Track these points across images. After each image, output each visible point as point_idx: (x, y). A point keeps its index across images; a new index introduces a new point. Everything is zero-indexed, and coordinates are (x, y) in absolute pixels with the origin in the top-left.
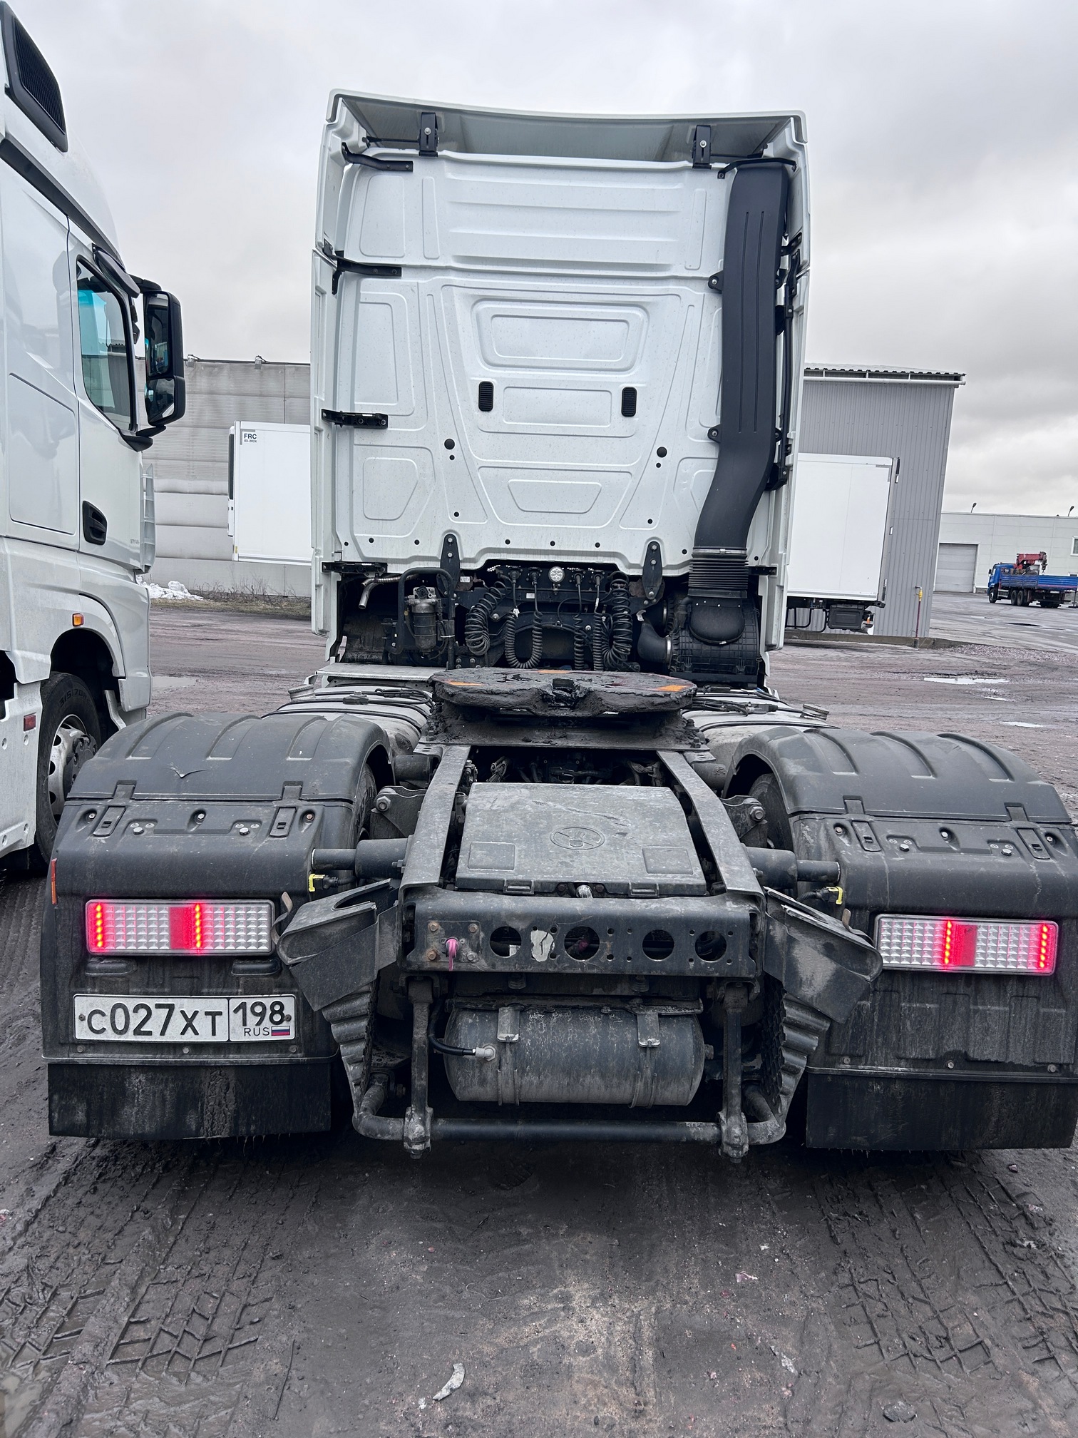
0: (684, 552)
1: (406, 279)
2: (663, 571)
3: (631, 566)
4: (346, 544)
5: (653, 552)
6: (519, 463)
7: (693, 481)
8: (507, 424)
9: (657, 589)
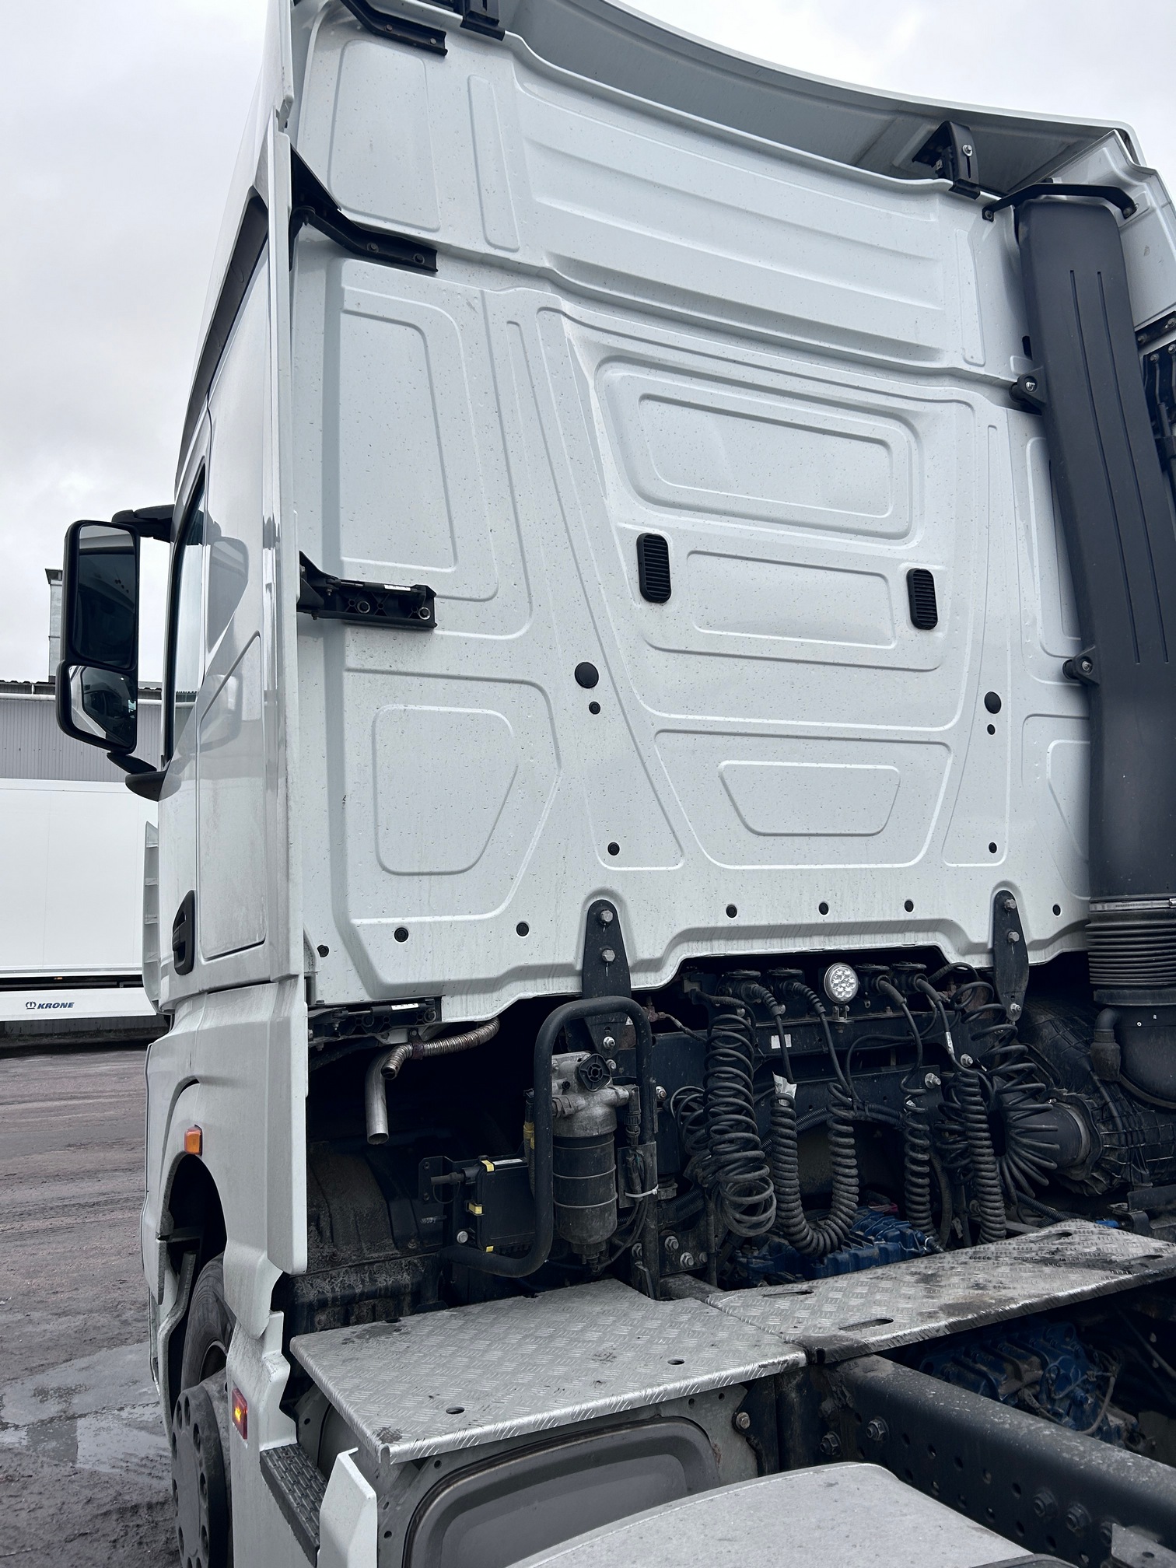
0: (1056, 910)
1: (447, 277)
2: (1030, 954)
3: (974, 949)
4: (323, 951)
5: (1005, 912)
6: (736, 721)
7: (1049, 761)
8: (703, 636)
9: (1021, 995)
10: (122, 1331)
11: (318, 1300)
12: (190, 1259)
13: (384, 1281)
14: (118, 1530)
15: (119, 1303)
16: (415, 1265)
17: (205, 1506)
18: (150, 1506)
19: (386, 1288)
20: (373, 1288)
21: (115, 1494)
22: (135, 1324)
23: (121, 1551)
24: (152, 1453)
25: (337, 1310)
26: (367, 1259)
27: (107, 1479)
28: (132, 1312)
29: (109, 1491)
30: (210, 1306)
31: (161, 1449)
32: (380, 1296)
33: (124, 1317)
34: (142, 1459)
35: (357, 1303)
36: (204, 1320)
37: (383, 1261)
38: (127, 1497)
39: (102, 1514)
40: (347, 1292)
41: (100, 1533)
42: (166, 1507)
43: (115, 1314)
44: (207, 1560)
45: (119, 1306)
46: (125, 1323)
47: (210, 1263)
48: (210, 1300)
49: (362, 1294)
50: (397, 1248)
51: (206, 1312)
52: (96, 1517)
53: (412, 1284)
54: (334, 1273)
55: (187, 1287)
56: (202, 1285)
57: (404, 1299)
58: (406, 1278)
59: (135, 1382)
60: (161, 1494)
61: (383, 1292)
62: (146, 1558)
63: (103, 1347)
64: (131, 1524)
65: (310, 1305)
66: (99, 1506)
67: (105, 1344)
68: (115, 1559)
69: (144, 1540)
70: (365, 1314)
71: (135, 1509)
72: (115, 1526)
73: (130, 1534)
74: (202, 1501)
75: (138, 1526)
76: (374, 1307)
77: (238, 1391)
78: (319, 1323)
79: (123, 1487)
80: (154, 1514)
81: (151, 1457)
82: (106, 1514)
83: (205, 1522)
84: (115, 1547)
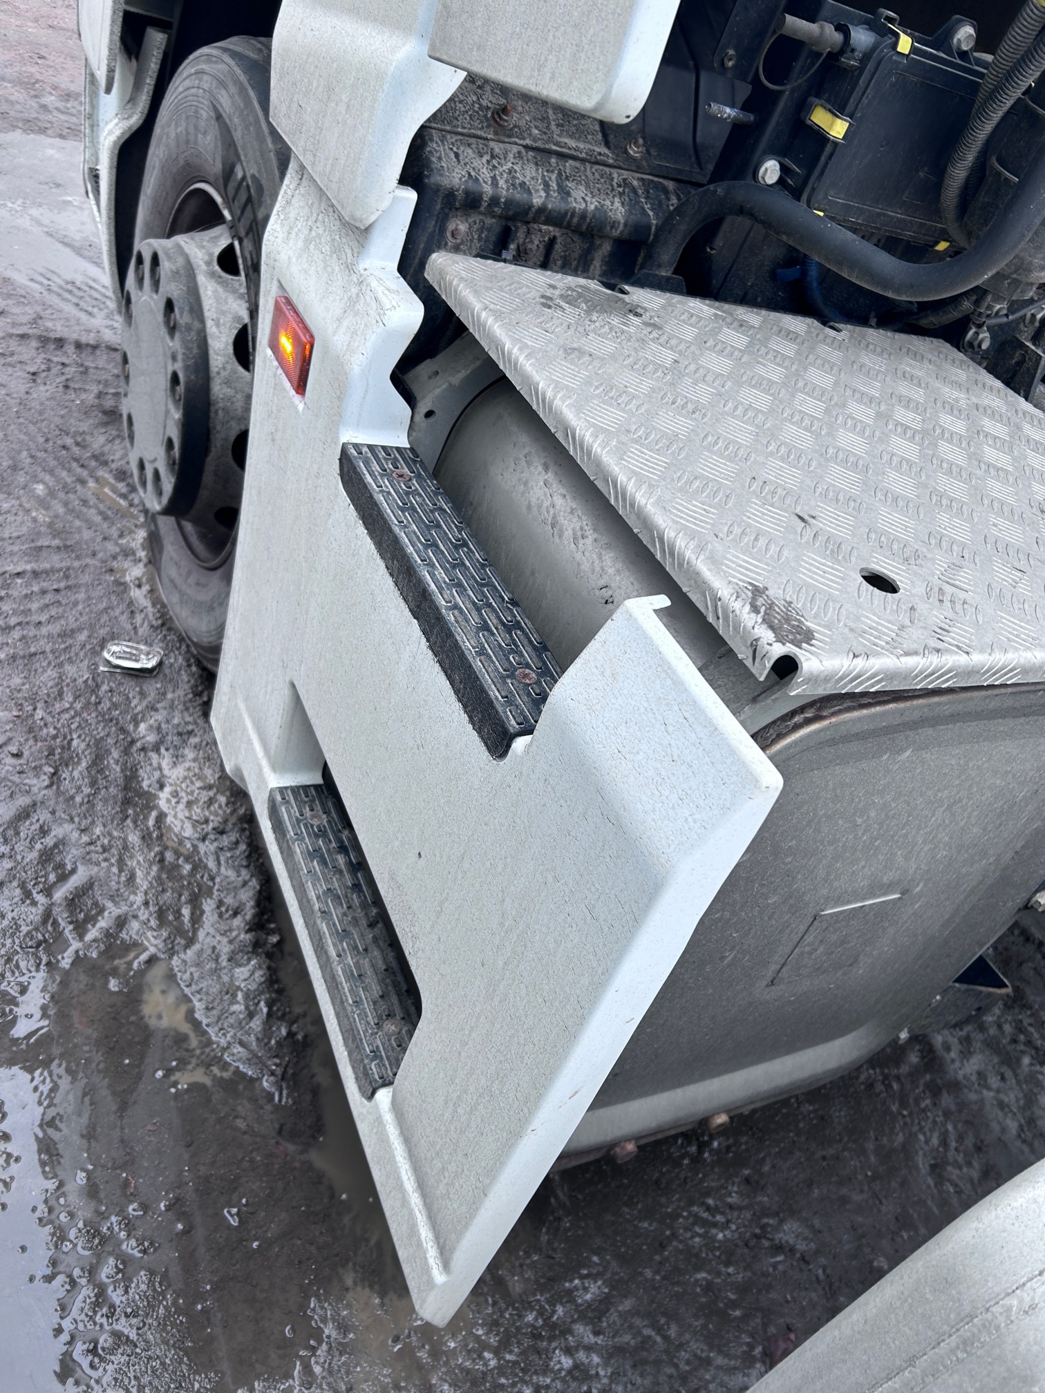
10: (42, 117)
11: (467, 193)
12: (156, 40)
13: (583, 199)
14: (39, 361)
15: (37, 81)
16: (634, 190)
17: (177, 415)
18: (79, 346)
19: (583, 215)
20: (563, 206)
21: (34, 316)
22: (56, 113)
23: (42, 388)
24: (79, 280)
25: (489, 221)
26: (557, 144)
27: (23, 292)
28: (53, 98)
29: (27, 308)
30: (202, 124)
31: (90, 278)
32: (569, 226)
33: (43, 101)
34: (67, 283)
35: (527, 223)
36: (188, 142)
37: (583, 160)
38: (49, 324)
39: (18, 335)
40: (519, 196)
41: (15, 358)
42: (98, 352)
43: (33, 93)
44: (173, 480)
45: (37, 86)
46: (44, 107)
47: (205, 50)
48: (204, 114)
49: (542, 210)
50: (607, 144)
51: (192, 130)
52: (11, 336)
53: (626, 225)
54: (497, 148)
55: (150, 81)
56: (187, 83)
57: (601, 245)
58: (617, 210)
59: (58, 185)
60: (92, 335)
61: (575, 220)
62: (74, 409)
63: (17, 127)
64: (55, 359)
65: (450, 195)
66: (14, 325)
67: (20, 125)
68: (35, 396)
69: (72, 385)
70: (534, 247)
71: (60, 342)
72: (35, 355)
73: (55, 371)
74: (171, 406)
75: (63, 364)
76: (553, 241)
77: (288, 301)
78: (453, 235)
79: (45, 310)
80: (83, 355)
81: (78, 283)
82: (23, 337)
83: (174, 433)
84: (34, 381)
